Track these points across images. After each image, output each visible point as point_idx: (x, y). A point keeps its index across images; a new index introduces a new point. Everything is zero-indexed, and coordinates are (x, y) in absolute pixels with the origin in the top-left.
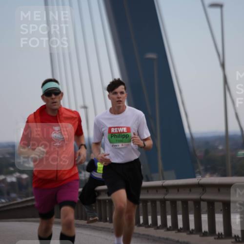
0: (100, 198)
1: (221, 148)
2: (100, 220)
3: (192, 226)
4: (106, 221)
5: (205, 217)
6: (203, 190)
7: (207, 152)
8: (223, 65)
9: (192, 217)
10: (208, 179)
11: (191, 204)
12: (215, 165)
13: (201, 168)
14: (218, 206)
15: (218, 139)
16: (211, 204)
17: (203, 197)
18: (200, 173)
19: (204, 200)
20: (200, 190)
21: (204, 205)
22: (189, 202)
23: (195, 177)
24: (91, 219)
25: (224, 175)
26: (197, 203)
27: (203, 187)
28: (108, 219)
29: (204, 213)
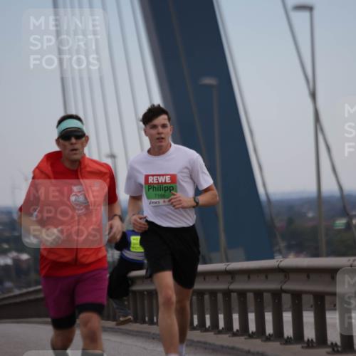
0: (136, 288)
1: (310, 215)
2: (136, 320)
3: (269, 329)
4: (144, 322)
5: (287, 317)
6: (286, 277)
7: (290, 221)
8: (313, 95)
9: (269, 317)
10: (292, 261)
11: (267, 297)
12: (303, 240)
13: (283, 244)
14: (308, 300)
15: (306, 202)
16: (297, 296)
17: (285, 287)
18: (280, 252)
19: (286, 292)
20: (281, 276)
21: (286, 299)
22: (265, 294)
23: (272, 257)
24: (121, 319)
25: (316, 254)
26: (277, 295)
27: (285, 272)
28: (147, 319)
29: (286, 311)
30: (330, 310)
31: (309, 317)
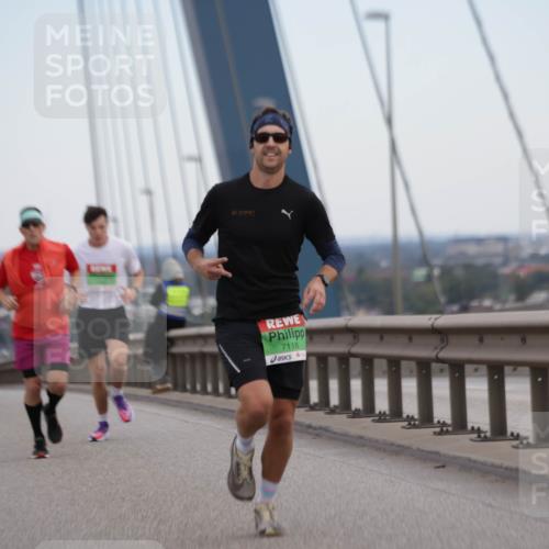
0: (176, 350)
1: (384, 264)
2: (175, 388)
3: (334, 400)
4: (184, 390)
5: (356, 385)
6: (355, 337)
7: (361, 271)
8: (389, 121)
9: (334, 385)
10: (363, 319)
11: (333, 362)
12: (376, 294)
13: (351, 299)
15: (381, 249)
16: (368, 361)
17: (355, 350)
18: (348, 308)
19: (355, 356)
20: (349, 337)
21: (355, 364)
22: (330, 359)
23: (338, 314)
24: (159, 387)
25: (390, 311)
26: (344, 359)
27: (355, 332)
28: (188, 387)
29: (355, 377)
30: (406, 376)
31: (381, 386)
